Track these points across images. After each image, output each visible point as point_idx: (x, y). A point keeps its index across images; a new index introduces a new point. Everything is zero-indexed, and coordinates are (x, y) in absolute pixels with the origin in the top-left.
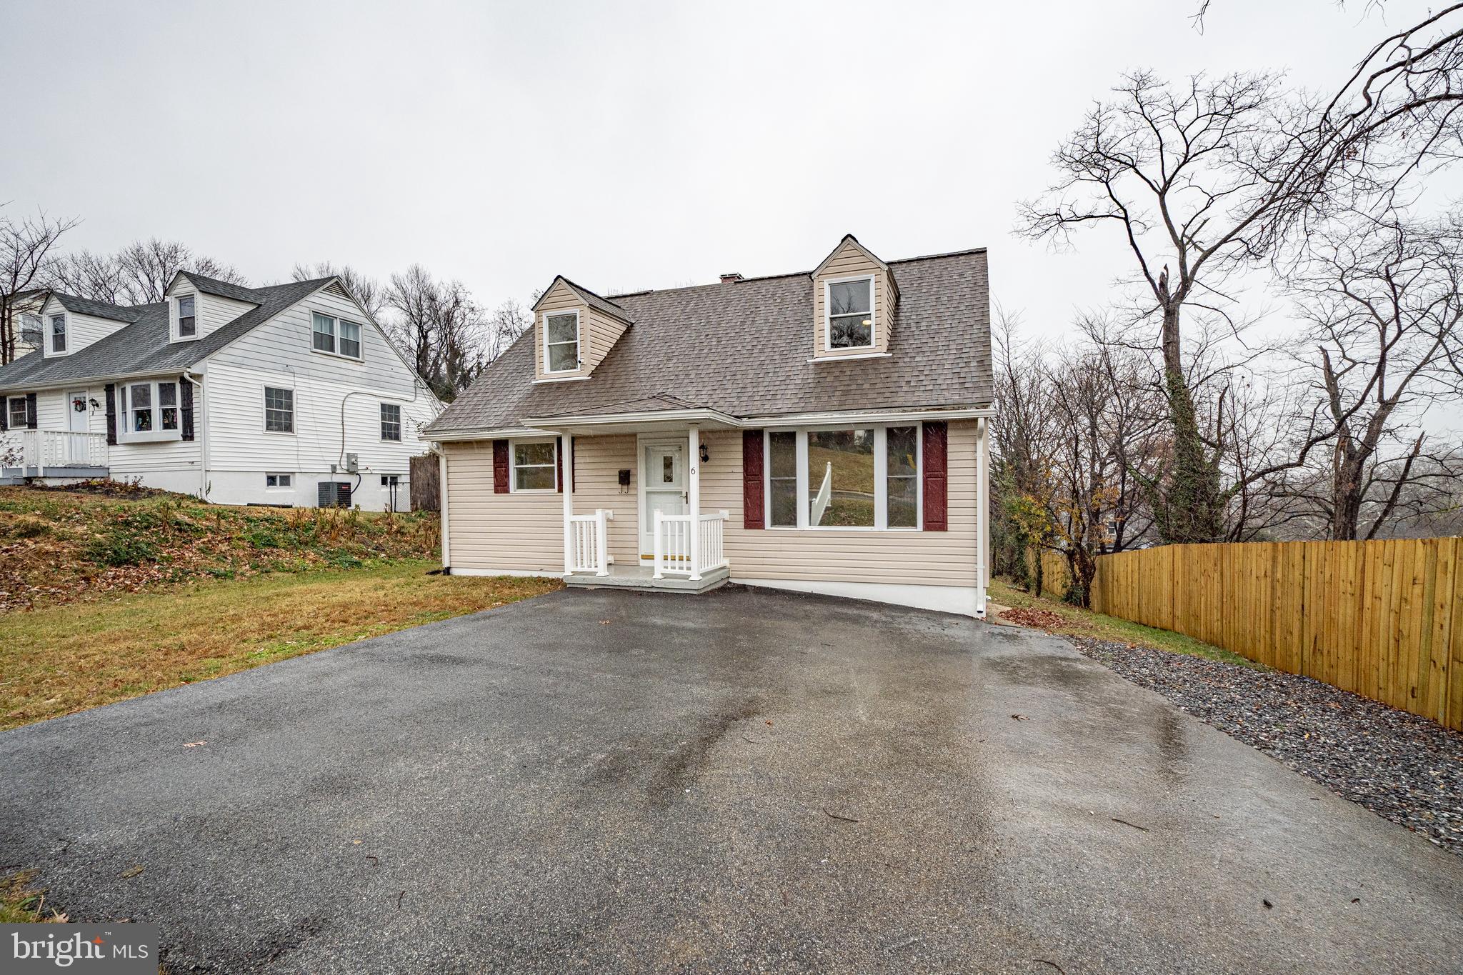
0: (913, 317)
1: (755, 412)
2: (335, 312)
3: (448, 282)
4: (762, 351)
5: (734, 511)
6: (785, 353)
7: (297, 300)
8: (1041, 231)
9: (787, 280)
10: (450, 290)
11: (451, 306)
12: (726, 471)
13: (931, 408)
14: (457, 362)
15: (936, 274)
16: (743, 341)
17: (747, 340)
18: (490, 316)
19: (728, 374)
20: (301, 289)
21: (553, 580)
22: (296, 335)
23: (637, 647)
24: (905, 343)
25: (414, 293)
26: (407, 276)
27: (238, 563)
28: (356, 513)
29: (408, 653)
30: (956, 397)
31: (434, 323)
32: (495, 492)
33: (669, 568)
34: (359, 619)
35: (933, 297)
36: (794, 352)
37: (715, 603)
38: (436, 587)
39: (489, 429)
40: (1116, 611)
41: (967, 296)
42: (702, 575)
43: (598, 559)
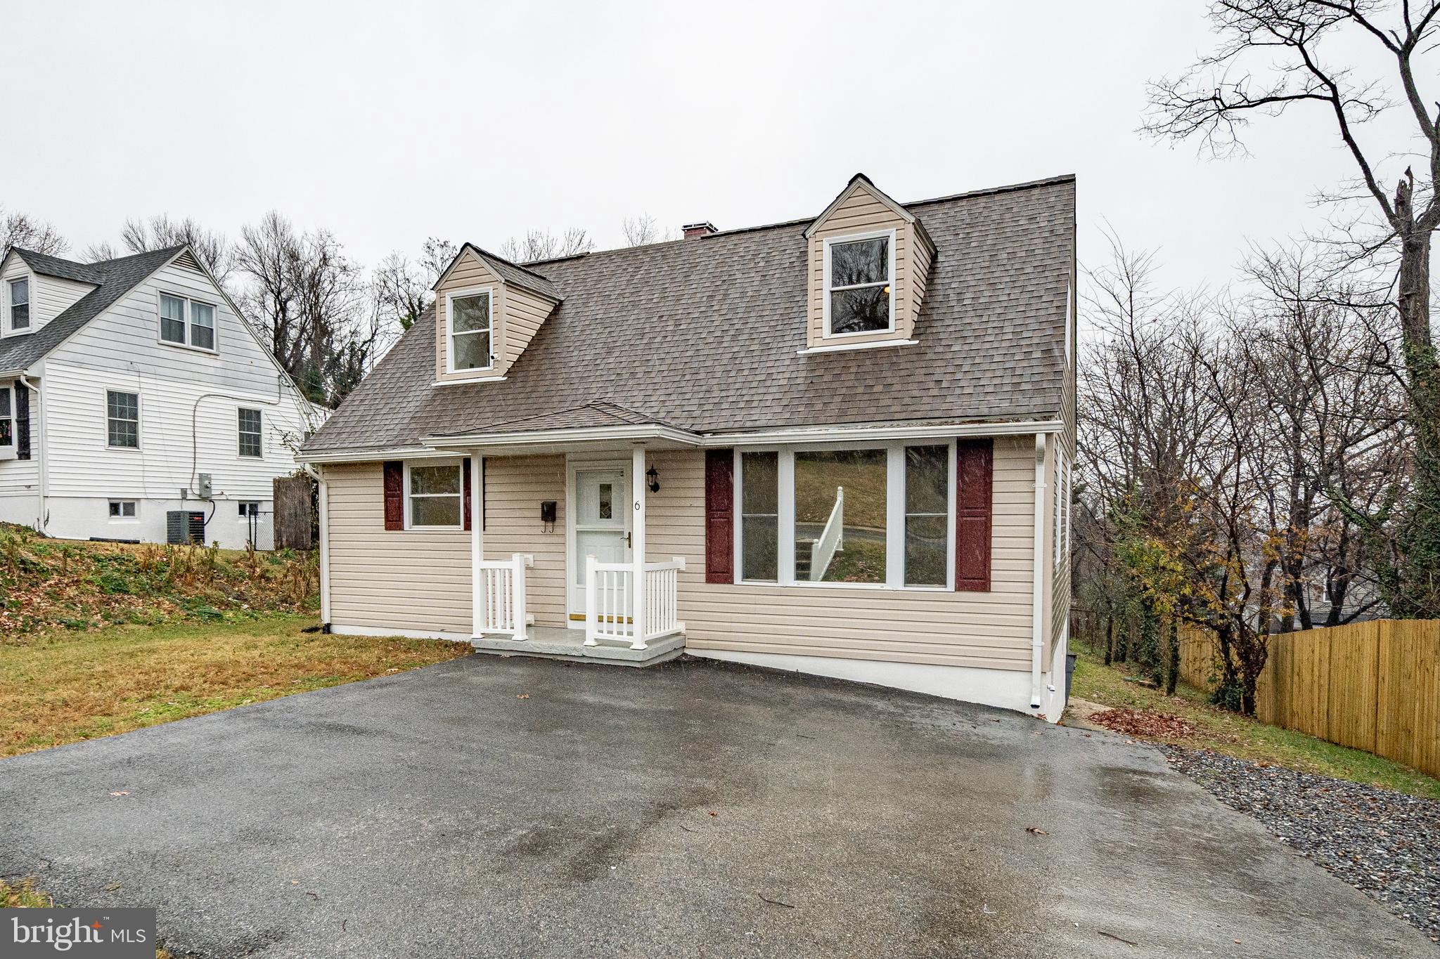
0: (953, 286)
1: (722, 426)
2: (186, 291)
3: (313, 231)
4: (734, 338)
5: (693, 559)
6: (767, 340)
7: (141, 279)
8: (1189, 125)
9: (775, 232)
10: (315, 243)
11: (317, 265)
12: (683, 504)
13: (968, 419)
14: (325, 341)
15: (995, 217)
16: (709, 324)
17: (716, 323)
18: (368, 277)
19: (688, 371)
20: (147, 262)
21: (457, 643)
22: (141, 323)
23: (562, 727)
24: (939, 324)
25: (271, 250)
26: (262, 228)
27: (88, 611)
28: (214, 551)
29: (303, 720)
30: (1005, 404)
31: (295, 289)
32: (386, 529)
33: (605, 632)
34: (238, 681)
35: (986, 254)
36: (779, 339)
37: (662, 680)
38: (316, 647)
39: (380, 447)
40: (1296, 723)
41: (1037, 252)
42: (647, 642)
43: (514, 617)
